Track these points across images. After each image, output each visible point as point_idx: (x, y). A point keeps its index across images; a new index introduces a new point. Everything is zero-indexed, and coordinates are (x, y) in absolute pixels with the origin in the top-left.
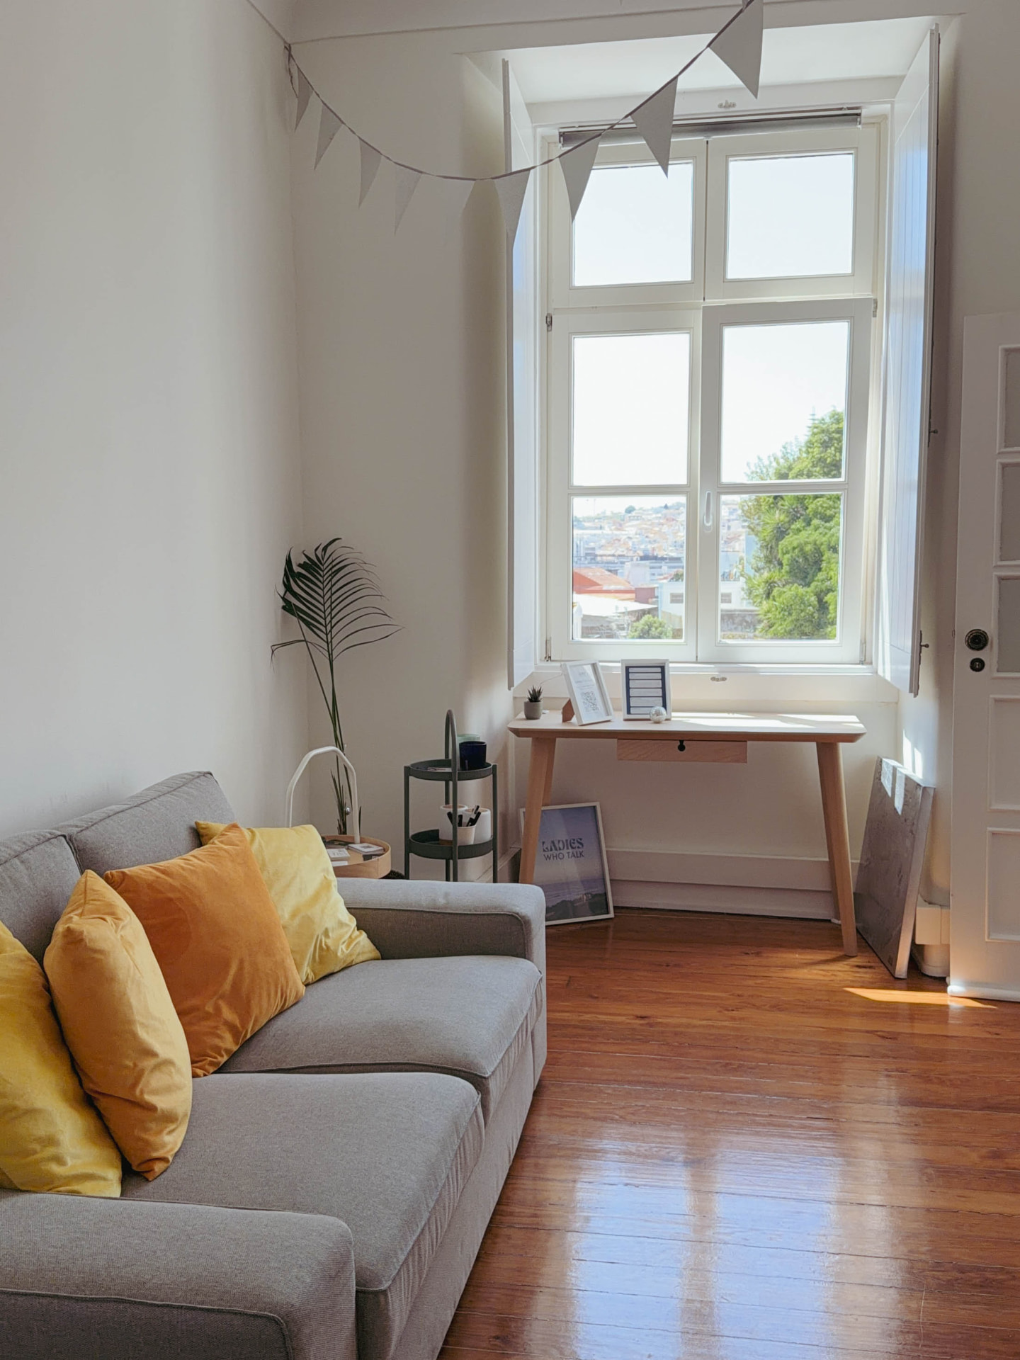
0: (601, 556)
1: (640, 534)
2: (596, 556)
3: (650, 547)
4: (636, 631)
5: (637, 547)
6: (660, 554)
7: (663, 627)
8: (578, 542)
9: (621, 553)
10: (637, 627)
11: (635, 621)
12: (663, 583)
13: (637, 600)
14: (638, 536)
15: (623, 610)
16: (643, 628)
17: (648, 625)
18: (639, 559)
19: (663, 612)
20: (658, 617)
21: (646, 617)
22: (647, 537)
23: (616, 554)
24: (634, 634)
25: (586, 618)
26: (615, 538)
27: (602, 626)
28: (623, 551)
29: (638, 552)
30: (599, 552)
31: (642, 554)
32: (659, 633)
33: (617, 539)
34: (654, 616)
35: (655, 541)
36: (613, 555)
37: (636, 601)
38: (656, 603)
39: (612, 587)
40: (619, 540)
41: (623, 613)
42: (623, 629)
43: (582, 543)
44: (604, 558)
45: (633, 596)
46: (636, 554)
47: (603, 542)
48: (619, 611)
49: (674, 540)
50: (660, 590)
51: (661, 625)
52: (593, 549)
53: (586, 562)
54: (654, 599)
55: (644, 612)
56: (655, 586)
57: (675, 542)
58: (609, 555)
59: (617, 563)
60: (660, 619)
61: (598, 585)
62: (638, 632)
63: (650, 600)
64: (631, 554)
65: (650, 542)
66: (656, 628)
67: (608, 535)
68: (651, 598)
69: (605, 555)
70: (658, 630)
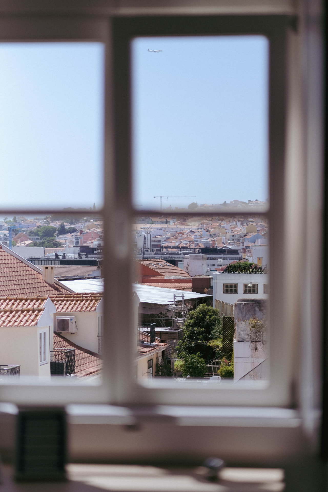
0: (166, 247)
1: (201, 229)
2: (162, 247)
3: (210, 240)
4: (192, 318)
5: (199, 240)
6: (220, 246)
7: (217, 315)
8: (146, 235)
9: (185, 246)
10: (193, 315)
11: (191, 310)
12: (217, 274)
13: (195, 290)
14: (200, 230)
15: (180, 299)
16: (198, 316)
17: (202, 313)
18: (200, 251)
19: (216, 300)
20: (212, 306)
21: (201, 306)
22: (208, 231)
23: (180, 246)
24: (190, 321)
25: (145, 306)
26: (179, 232)
27: (161, 313)
28: (186, 244)
29: (200, 244)
30: (164, 244)
31: (202, 246)
32: (212, 320)
33: (181, 233)
34: (208, 306)
35: (215, 235)
36: (177, 247)
37: (193, 291)
38: (210, 292)
39: (173, 277)
40: (183, 234)
41: (181, 301)
42: (181, 316)
43: (149, 235)
44: (170, 250)
45: (190, 285)
46: (198, 247)
47: (168, 235)
48: (176, 300)
49: (232, 234)
50: (214, 281)
51: (215, 313)
52: (160, 241)
53: (153, 253)
54: (209, 289)
55: (199, 301)
56: (210, 277)
57: (233, 236)
58: (174, 247)
59: (181, 254)
60: (214, 308)
61: (161, 275)
62: (193, 319)
63: (206, 290)
64: (193, 246)
65: (211, 236)
66: (210, 316)
67: (172, 229)
68: (207, 288)
69: (170, 247)
70: (212, 318)
